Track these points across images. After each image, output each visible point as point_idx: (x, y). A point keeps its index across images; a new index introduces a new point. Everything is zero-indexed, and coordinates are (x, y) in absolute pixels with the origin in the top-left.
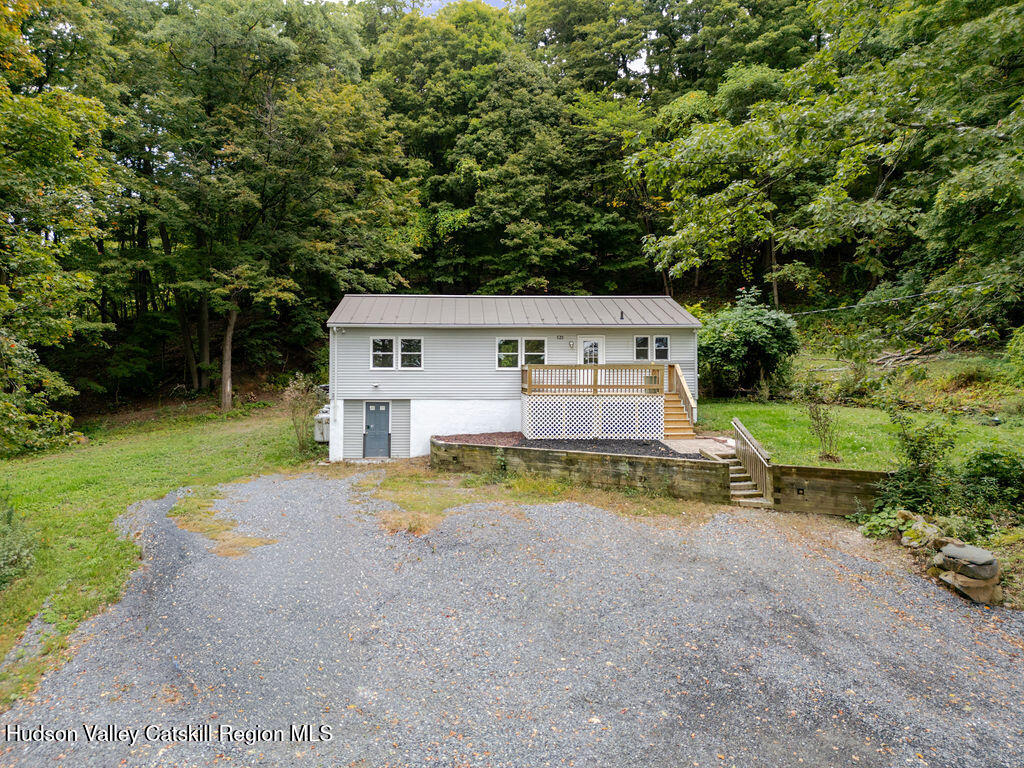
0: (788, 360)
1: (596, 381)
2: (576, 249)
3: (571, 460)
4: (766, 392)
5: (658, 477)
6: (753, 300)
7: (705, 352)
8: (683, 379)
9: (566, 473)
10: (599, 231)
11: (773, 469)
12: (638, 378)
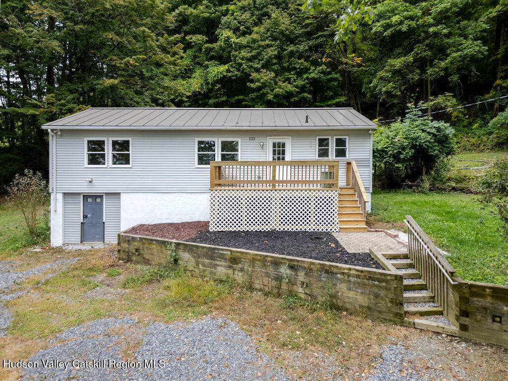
0: (445, 160)
1: (274, 176)
2: (298, 90)
3: (234, 259)
4: (427, 185)
5: (320, 284)
6: (420, 113)
7: (378, 154)
8: (357, 175)
9: (230, 271)
10: (313, 79)
11: (458, 287)
12: (315, 174)
